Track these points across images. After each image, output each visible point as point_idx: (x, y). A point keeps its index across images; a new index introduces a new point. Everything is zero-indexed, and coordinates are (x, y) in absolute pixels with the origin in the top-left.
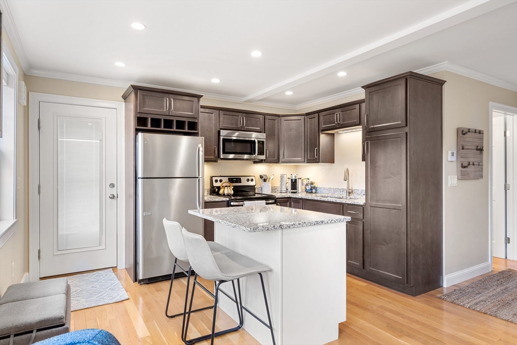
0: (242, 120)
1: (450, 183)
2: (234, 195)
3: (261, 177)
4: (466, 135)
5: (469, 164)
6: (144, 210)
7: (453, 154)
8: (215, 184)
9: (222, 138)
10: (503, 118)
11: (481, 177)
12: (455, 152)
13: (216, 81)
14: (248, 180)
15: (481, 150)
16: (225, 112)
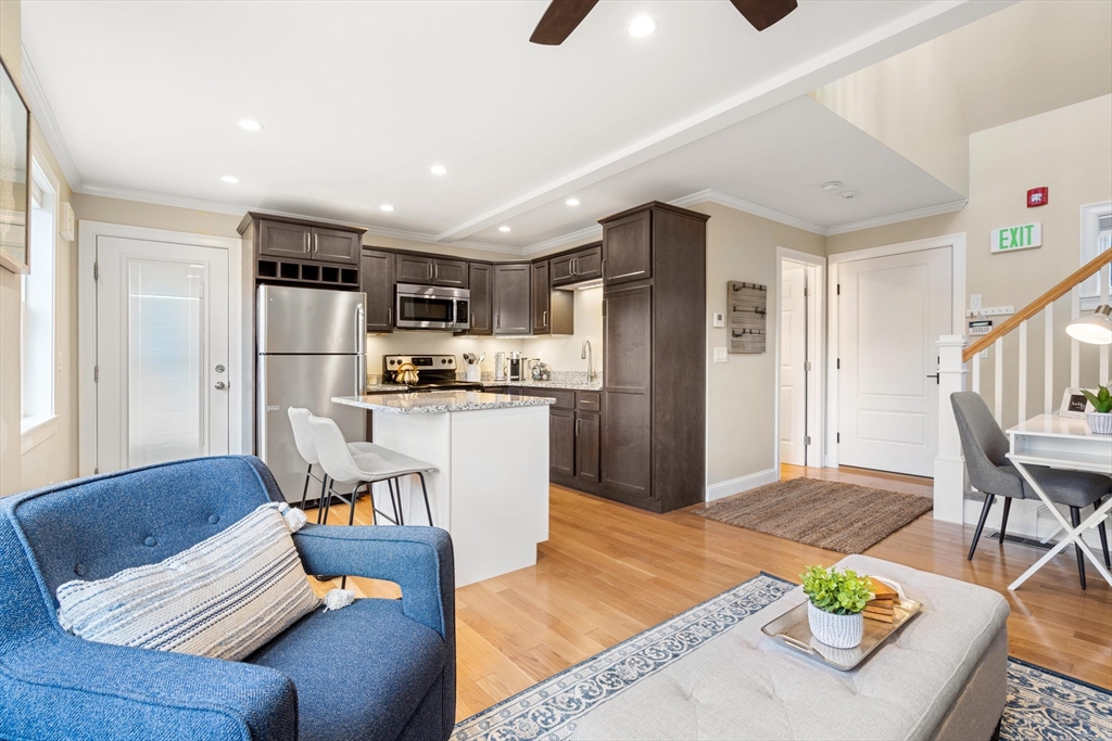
0: (433, 269)
1: (716, 358)
2: (419, 383)
3: (466, 357)
4: (739, 292)
5: (744, 332)
6: (269, 403)
7: (720, 318)
8: (390, 368)
9: (399, 296)
10: (802, 270)
11: (763, 350)
12: (724, 315)
13: (387, 209)
14: (444, 361)
15: (763, 313)
16: (405, 257)
